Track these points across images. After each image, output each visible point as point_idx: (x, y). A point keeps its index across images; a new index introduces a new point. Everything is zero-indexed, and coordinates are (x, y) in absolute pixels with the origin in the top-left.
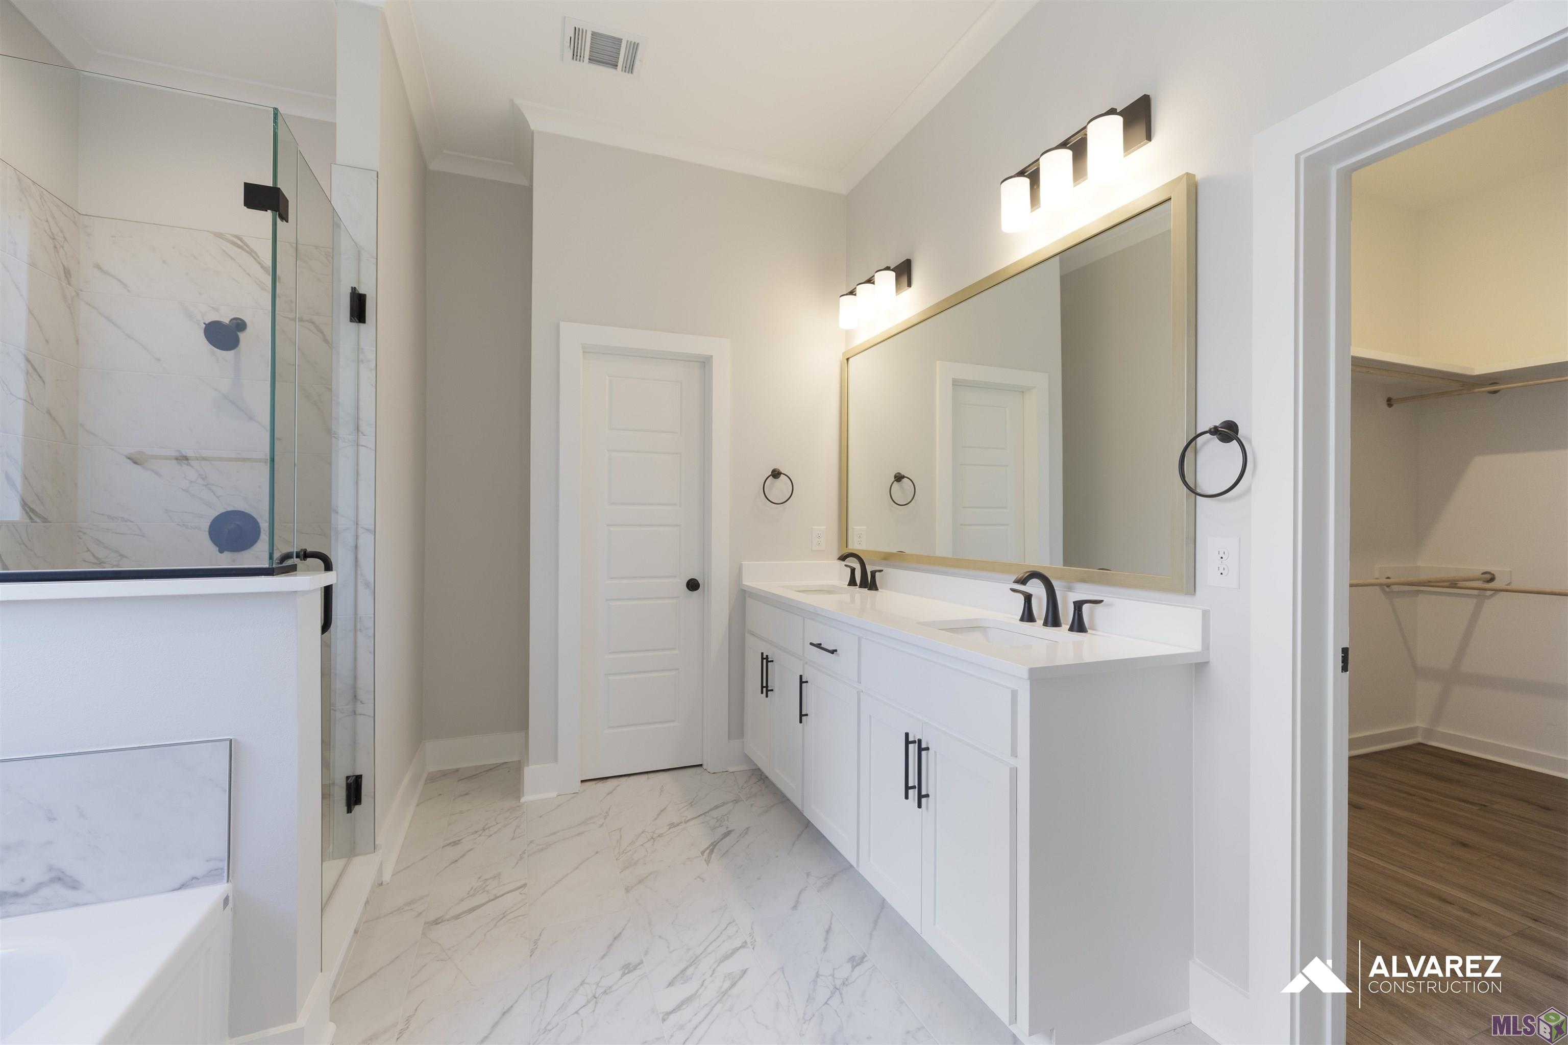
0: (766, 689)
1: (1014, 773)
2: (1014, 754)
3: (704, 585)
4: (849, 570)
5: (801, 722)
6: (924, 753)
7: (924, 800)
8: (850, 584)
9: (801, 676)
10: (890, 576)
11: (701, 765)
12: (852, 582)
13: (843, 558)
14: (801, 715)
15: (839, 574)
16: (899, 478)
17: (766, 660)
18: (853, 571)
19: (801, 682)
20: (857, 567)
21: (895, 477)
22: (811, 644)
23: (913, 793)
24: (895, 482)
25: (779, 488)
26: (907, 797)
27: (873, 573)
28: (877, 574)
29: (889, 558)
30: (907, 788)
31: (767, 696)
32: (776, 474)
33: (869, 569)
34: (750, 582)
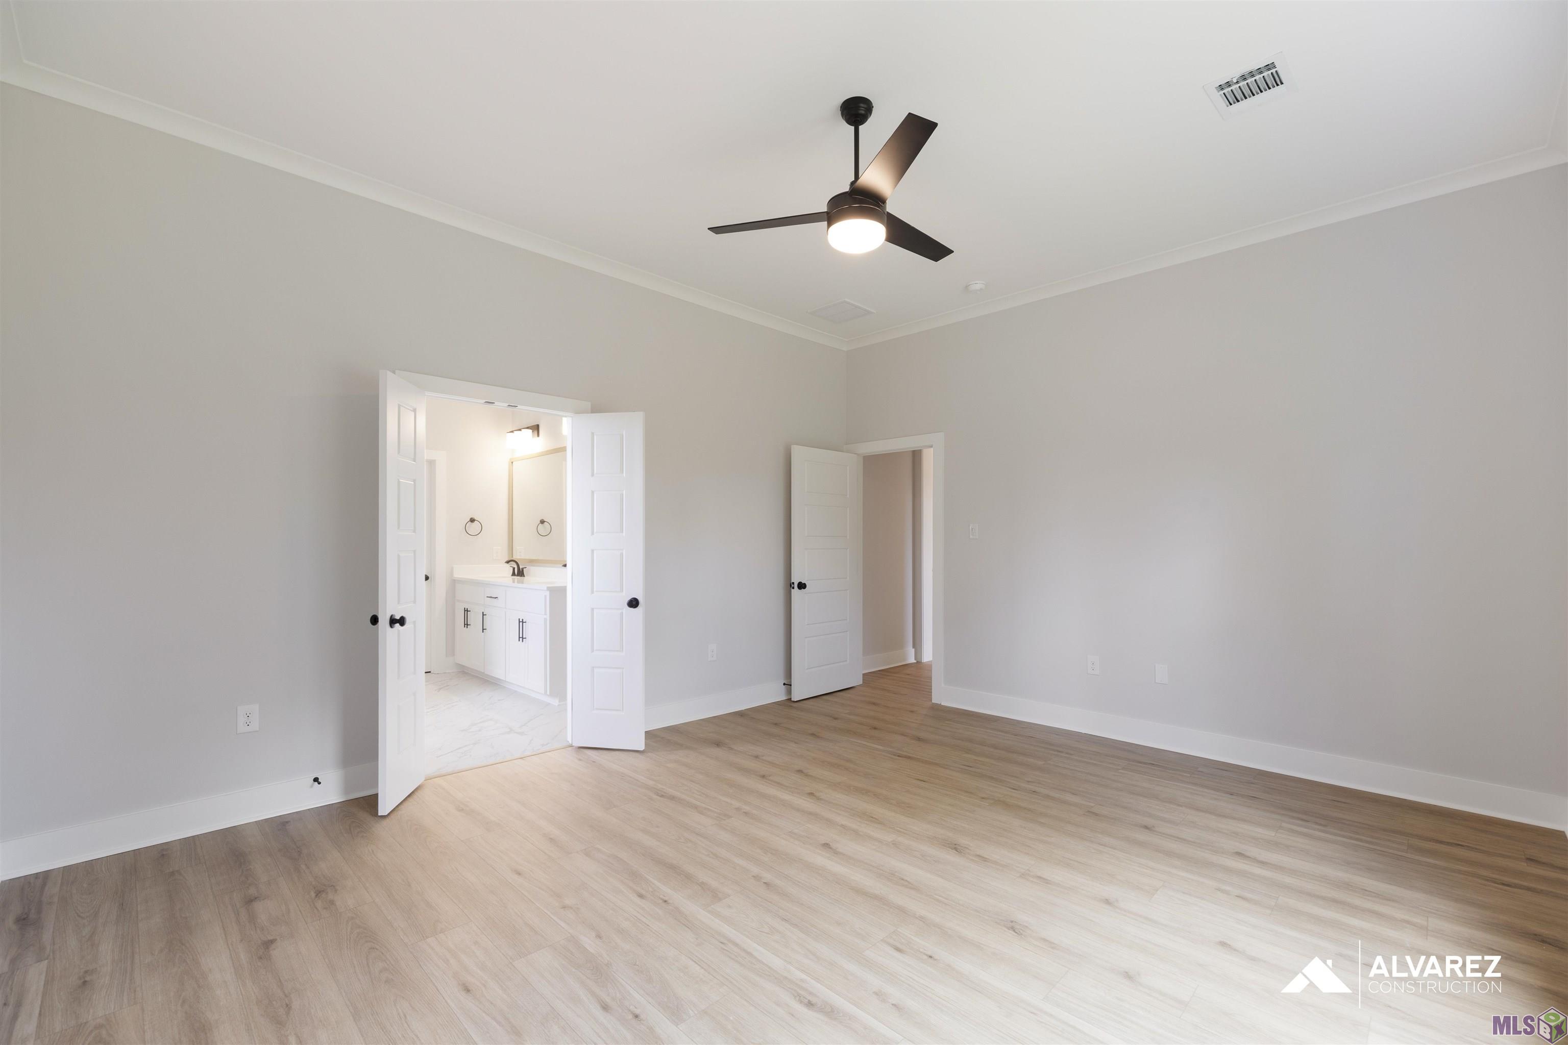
0: (466, 625)
1: (545, 619)
2: (545, 614)
3: (431, 579)
4: (512, 568)
5: (483, 632)
6: (524, 624)
7: (524, 640)
8: (512, 575)
9: (483, 613)
10: (529, 570)
11: (430, 672)
12: (514, 574)
13: (508, 562)
14: (483, 629)
15: (508, 569)
16: (542, 522)
17: (466, 611)
18: (514, 569)
19: (483, 615)
20: (516, 567)
21: (541, 521)
22: (488, 597)
23: (521, 639)
24: (540, 524)
25: (475, 527)
26: (519, 640)
27: (523, 569)
28: (524, 569)
29: (532, 562)
30: (519, 638)
31: (467, 627)
32: (472, 520)
33: (521, 567)
34: (458, 575)
